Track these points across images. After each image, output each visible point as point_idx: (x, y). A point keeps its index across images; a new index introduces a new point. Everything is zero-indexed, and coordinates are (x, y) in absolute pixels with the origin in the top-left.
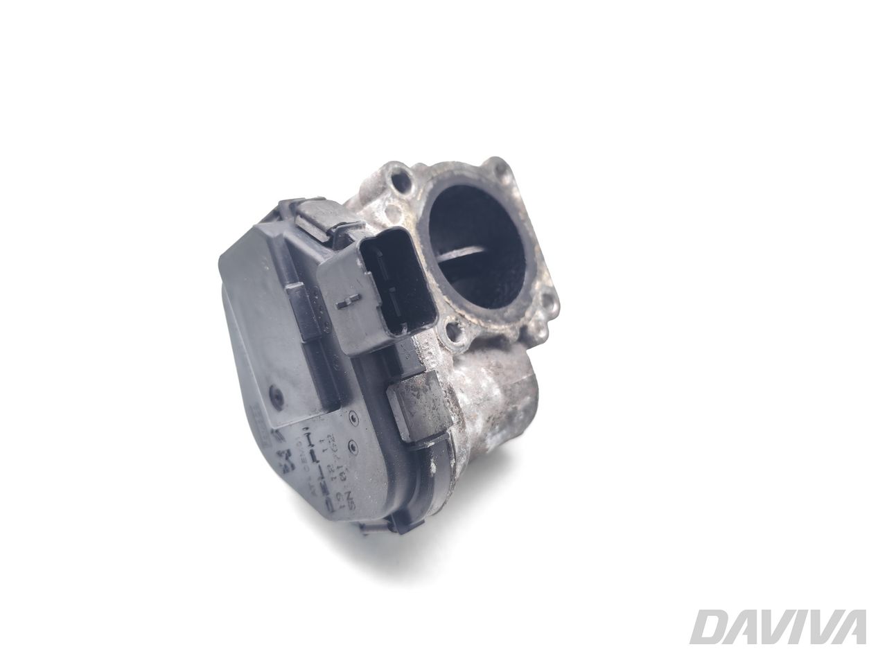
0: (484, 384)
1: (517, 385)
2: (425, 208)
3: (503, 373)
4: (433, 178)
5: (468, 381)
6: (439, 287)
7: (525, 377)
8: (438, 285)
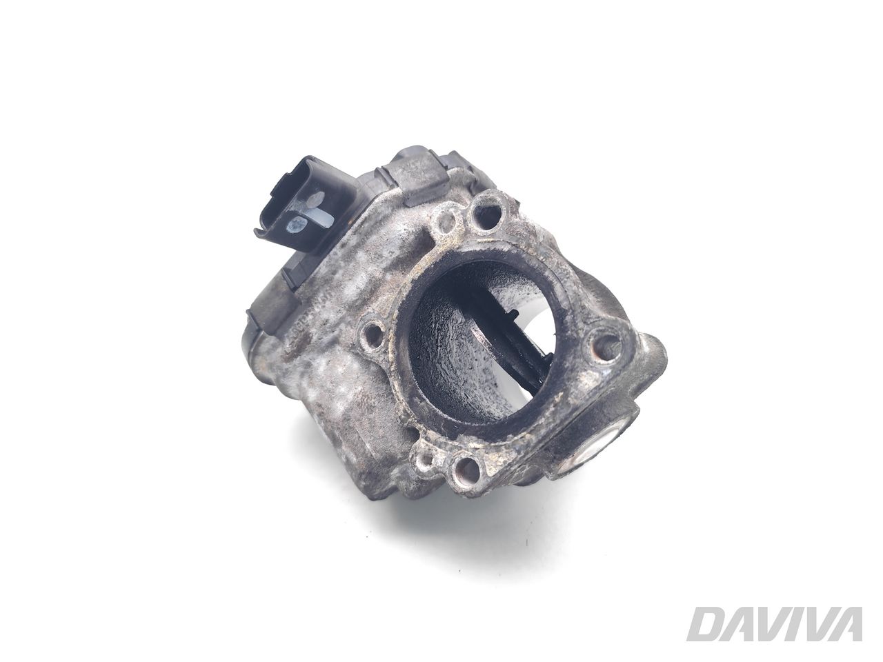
0: (342, 389)
1: (357, 435)
2: (475, 252)
3: (363, 414)
4: (516, 246)
5: (340, 370)
6: (403, 301)
7: (368, 446)
8: (404, 299)
